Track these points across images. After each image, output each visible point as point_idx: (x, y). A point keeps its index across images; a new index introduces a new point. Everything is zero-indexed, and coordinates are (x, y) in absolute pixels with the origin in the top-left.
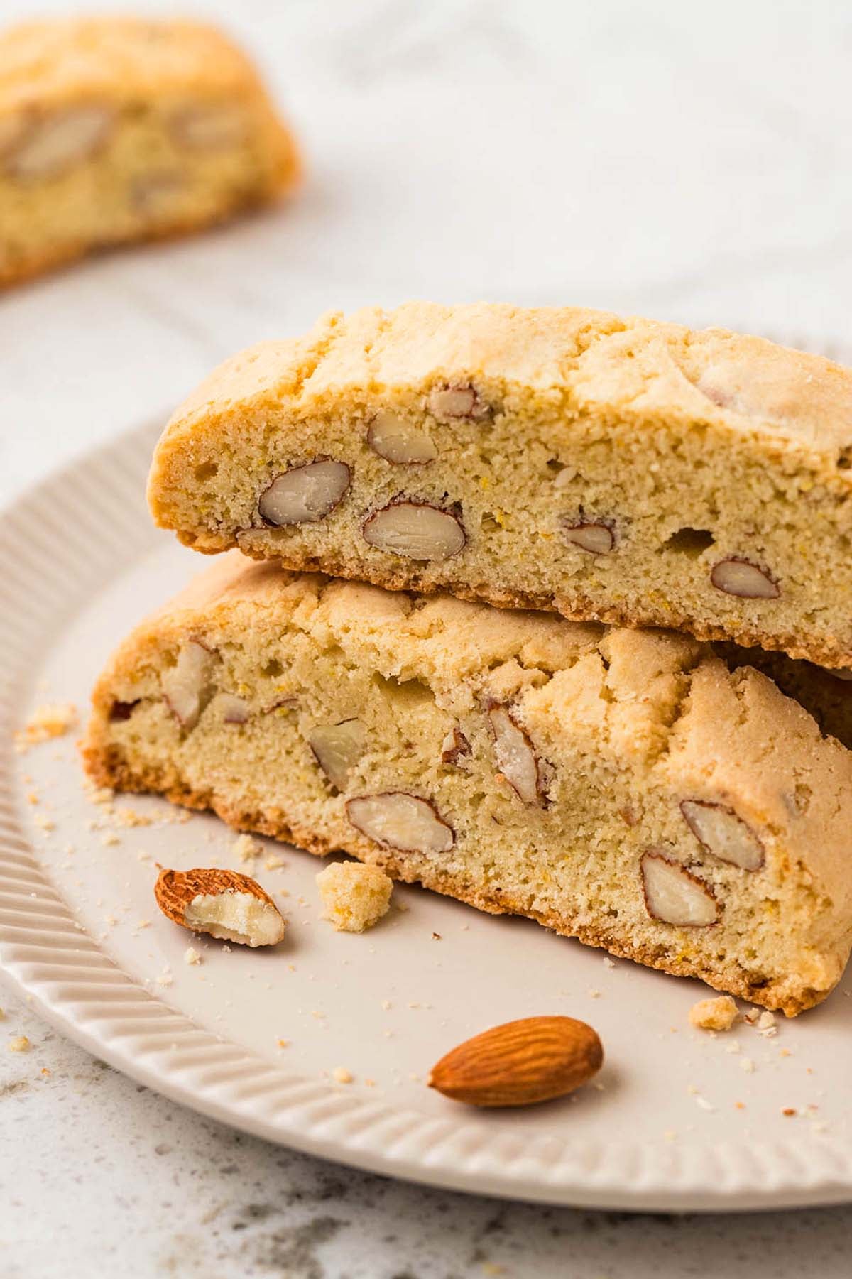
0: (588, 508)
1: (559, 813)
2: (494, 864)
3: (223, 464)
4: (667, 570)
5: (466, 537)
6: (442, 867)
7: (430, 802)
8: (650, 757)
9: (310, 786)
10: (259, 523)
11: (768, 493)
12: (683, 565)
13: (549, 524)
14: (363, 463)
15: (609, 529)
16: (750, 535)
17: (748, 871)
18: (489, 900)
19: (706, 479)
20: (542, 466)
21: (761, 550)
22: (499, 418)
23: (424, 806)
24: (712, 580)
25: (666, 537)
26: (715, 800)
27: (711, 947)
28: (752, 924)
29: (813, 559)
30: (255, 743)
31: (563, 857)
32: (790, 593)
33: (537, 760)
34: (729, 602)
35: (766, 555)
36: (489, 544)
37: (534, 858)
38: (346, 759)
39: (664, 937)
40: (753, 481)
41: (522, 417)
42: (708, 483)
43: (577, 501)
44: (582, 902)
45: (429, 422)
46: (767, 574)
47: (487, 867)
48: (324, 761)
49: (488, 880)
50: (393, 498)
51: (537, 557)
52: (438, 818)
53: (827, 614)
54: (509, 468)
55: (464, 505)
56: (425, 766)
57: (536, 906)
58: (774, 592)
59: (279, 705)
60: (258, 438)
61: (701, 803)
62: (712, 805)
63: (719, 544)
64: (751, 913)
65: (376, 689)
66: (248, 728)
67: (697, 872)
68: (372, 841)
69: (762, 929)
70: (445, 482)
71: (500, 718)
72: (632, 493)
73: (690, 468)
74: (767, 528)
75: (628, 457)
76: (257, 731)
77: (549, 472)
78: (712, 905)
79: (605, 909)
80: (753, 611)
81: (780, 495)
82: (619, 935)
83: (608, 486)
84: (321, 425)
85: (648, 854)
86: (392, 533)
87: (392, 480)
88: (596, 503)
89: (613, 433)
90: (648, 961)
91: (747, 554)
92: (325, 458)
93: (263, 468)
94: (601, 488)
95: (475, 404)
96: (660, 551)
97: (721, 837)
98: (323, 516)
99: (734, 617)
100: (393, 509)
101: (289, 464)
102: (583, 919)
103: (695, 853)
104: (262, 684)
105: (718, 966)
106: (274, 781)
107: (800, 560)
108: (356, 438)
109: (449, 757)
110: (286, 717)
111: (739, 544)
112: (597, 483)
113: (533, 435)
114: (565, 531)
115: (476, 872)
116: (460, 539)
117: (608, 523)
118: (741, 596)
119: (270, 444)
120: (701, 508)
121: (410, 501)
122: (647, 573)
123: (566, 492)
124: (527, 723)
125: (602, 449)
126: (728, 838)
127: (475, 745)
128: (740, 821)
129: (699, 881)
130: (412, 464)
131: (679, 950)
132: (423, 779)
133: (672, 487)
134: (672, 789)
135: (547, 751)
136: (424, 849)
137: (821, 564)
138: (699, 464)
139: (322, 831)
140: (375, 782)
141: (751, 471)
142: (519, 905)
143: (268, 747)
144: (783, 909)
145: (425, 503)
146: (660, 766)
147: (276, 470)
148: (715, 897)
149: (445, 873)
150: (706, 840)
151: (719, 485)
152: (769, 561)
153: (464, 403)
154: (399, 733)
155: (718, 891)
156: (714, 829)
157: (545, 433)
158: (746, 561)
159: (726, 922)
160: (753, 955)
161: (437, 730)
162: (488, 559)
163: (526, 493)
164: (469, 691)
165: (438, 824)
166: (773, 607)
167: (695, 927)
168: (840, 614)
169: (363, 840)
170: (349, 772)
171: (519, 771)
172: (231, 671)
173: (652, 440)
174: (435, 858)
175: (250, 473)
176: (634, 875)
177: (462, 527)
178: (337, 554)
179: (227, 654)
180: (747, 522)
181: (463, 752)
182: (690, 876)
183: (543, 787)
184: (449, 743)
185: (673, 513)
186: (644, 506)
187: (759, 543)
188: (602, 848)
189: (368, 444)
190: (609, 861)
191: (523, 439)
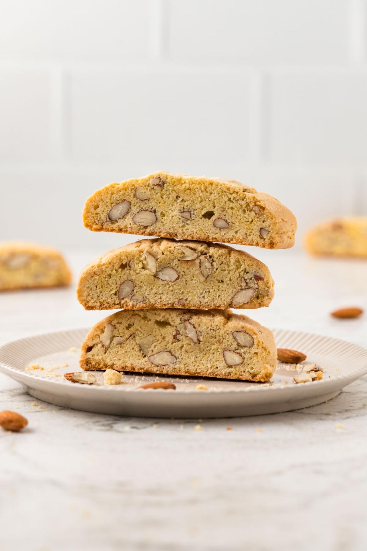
0: (185, 207)
1: (203, 344)
2: (186, 364)
3: (101, 204)
5: (157, 218)
6: (173, 367)
7: (170, 352)
8: (224, 324)
9: (139, 356)
10: (108, 220)
12: (207, 221)
13: (176, 213)
14: (133, 201)
15: (190, 212)
17: (250, 347)
18: (186, 372)
22: (165, 185)
23: (168, 353)
24: (214, 224)
25: (203, 213)
26: (241, 330)
27: (242, 369)
28: (251, 360)
29: (237, 216)
30: (124, 348)
31: (203, 357)
32: (232, 226)
33: (197, 332)
35: (226, 216)
36: (162, 220)
37: (196, 359)
38: (148, 346)
39: (230, 370)
40: (223, 196)
41: (171, 184)
42: (213, 198)
43: (182, 206)
44: (209, 366)
45: (149, 188)
46: (227, 221)
47: (185, 365)
48: (142, 348)
49: (185, 368)
50: (140, 210)
51: (173, 223)
52: (172, 355)
53: (240, 231)
54: (167, 198)
55: (156, 210)
56: (168, 342)
57: (198, 371)
58: (228, 226)
59: (131, 336)
60: (109, 197)
61: (237, 332)
62: (240, 332)
64: (251, 358)
65: (156, 325)
66: (123, 345)
67: (237, 351)
68: (155, 365)
69: (254, 361)
70: (152, 204)
71: (187, 324)
72: (196, 202)
73: (209, 194)
75: (195, 192)
76: (125, 345)
77: (176, 199)
78: (241, 358)
79: (215, 367)
80: (223, 232)
82: (219, 373)
83: (190, 201)
84: (124, 192)
85: (225, 350)
86: (139, 219)
87: (140, 205)
88: (187, 206)
89: (191, 186)
90: (226, 377)
92: (125, 200)
93: (110, 204)
94: (188, 202)
95: (160, 181)
96: (202, 218)
97: (243, 339)
98: (123, 217)
100: (140, 212)
101: (116, 203)
102: (210, 371)
103: (236, 346)
104: (126, 331)
105: (243, 373)
106: (130, 357)
107: (234, 217)
108: (132, 194)
109: (175, 337)
110: (132, 339)
111: (220, 214)
113: (173, 189)
114: (180, 214)
115: (182, 366)
116: (155, 219)
119: (112, 198)
120: (211, 205)
121: (144, 210)
122: (198, 224)
123: (180, 204)
124: (194, 323)
125: (189, 191)
126: (245, 339)
127: (181, 332)
128: (247, 333)
129: (238, 353)
130: (145, 200)
131: (234, 372)
132: (168, 346)
133: (205, 200)
134: (230, 330)
135: (199, 329)
136: (169, 364)
137: (239, 217)
138: (211, 193)
139: (142, 366)
140: (155, 350)
141: (223, 193)
142: (193, 372)
143: (128, 348)
144: (259, 355)
145: (147, 210)
146: (226, 326)
147: (113, 205)
148: (242, 356)
149: (175, 368)
150: (239, 341)
151: (215, 198)
152: (227, 218)
153: (157, 182)
154: (161, 335)
155: (243, 354)
156: (241, 338)
157: (176, 188)
158: (222, 218)
159: (245, 362)
160: (252, 368)
161: (171, 331)
162: (162, 224)
163: (171, 205)
164: (179, 318)
165: (172, 357)
166: (228, 231)
167: (238, 365)
169: (153, 365)
170: (149, 349)
171: (192, 335)
172: (118, 330)
173: (200, 187)
174: (172, 365)
175: (107, 206)
176: (222, 356)
177: (156, 216)
179: (117, 326)
180: (222, 208)
181: (178, 334)
182: (235, 353)
183: (198, 338)
184: (174, 333)
185: (205, 207)
186: (198, 206)
188: (213, 351)
189: (134, 196)
190: (215, 355)
191: (171, 190)
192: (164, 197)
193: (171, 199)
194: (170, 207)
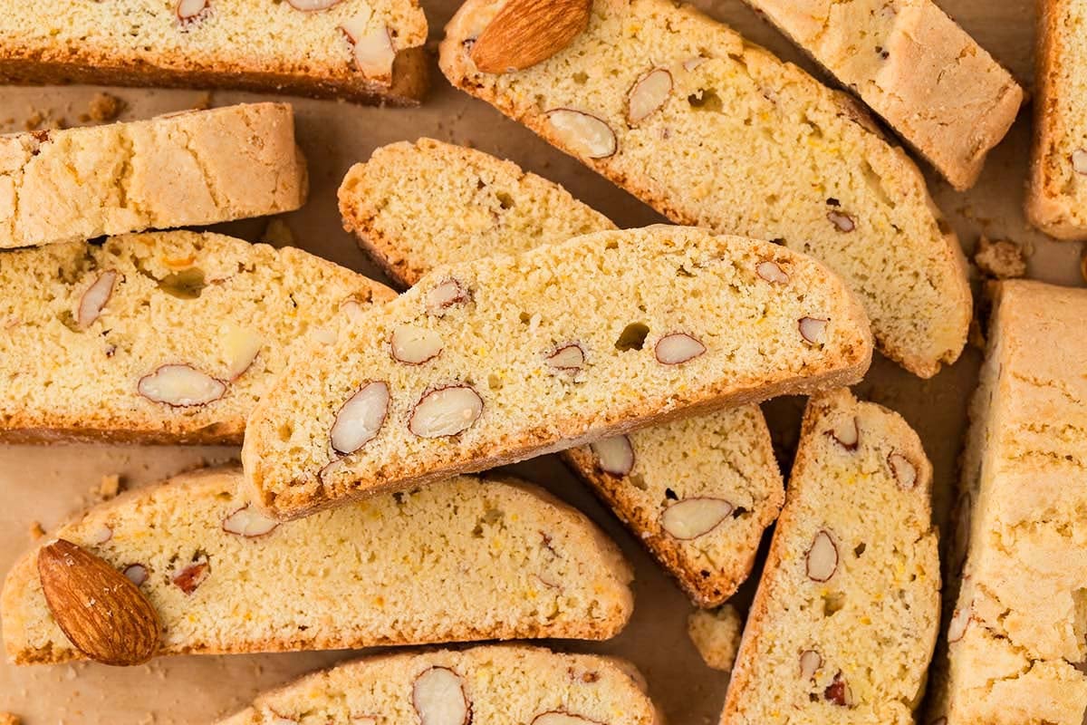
0: (558, 338)
3: (297, 419)
4: (625, 366)
5: (481, 400)
10: (335, 457)
11: (673, 271)
12: (635, 357)
13: (535, 363)
15: (577, 346)
16: (672, 311)
19: (629, 279)
20: (517, 321)
21: (682, 321)
22: (477, 296)
24: (657, 359)
25: (615, 339)
29: (717, 311)
32: (711, 345)
34: (675, 372)
35: (686, 322)
36: (500, 400)
40: (660, 268)
41: (493, 287)
42: (632, 282)
43: (549, 337)
45: (432, 319)
46: (692, 336)
50: (423, 394)
51: (535, 396)
53: (742, 350)
54: (496, 332)
55: (474, 378)
58: (700, 348)
60: (317, 387)
63: (653, 329)
70: (455, 365)
72: (583, 313)
73: (616, 277)
74: (681, 301)
75: (573, 286)
77: (524, 325)
80: (692, 370)
81: (682, 271)
83: (566, 315)
84: (358, 356)
86: (431, 419)
87: (419, 379)
88: (562, 332)
89: (558, 271)
91: (674, 329)
92: (367, 381)
93: (326, 410)
94: (562, 319)
95: (459, 289)
98: (378, 432)
99: (682, 382)
100: (425, 400)
101: (343, 399)
107: (710, 316)
108: (384, 357)
112: (557, 318)
113: (503, 298)
114: (548, 361)
116: (478, 403)
117: (575, 342)
118: (681, 364)
119: (327, 388)
120: (633, 306)
121: (435, 390)
122: (612, 375)
123: (539, 333)
125: (553, 288)
130: (429, 359)
133: (608, 298)
137: (723, 311)
138: (620, 273)
145: (446, 387)
147: (336, 407)
151: (639, 281)
152: (690, 325)
153: (451, 292)
157: (512, 293)
158: (675, 333)
162: (502, 412)
163: (512, 347)
166: (705, 361)
168: (751, 345)
175: (318, 418)
177: (477, 394)
178: (395, 458)
180: (666, 303)
185: (616, 318)
186: (596, 319)
187: (679, 315)
189: (394, 358)
191: (498, 304)
192: (486, 330)
193: (506, 329)
194: (513, 353)
